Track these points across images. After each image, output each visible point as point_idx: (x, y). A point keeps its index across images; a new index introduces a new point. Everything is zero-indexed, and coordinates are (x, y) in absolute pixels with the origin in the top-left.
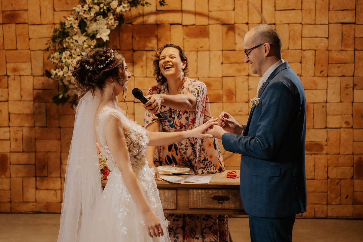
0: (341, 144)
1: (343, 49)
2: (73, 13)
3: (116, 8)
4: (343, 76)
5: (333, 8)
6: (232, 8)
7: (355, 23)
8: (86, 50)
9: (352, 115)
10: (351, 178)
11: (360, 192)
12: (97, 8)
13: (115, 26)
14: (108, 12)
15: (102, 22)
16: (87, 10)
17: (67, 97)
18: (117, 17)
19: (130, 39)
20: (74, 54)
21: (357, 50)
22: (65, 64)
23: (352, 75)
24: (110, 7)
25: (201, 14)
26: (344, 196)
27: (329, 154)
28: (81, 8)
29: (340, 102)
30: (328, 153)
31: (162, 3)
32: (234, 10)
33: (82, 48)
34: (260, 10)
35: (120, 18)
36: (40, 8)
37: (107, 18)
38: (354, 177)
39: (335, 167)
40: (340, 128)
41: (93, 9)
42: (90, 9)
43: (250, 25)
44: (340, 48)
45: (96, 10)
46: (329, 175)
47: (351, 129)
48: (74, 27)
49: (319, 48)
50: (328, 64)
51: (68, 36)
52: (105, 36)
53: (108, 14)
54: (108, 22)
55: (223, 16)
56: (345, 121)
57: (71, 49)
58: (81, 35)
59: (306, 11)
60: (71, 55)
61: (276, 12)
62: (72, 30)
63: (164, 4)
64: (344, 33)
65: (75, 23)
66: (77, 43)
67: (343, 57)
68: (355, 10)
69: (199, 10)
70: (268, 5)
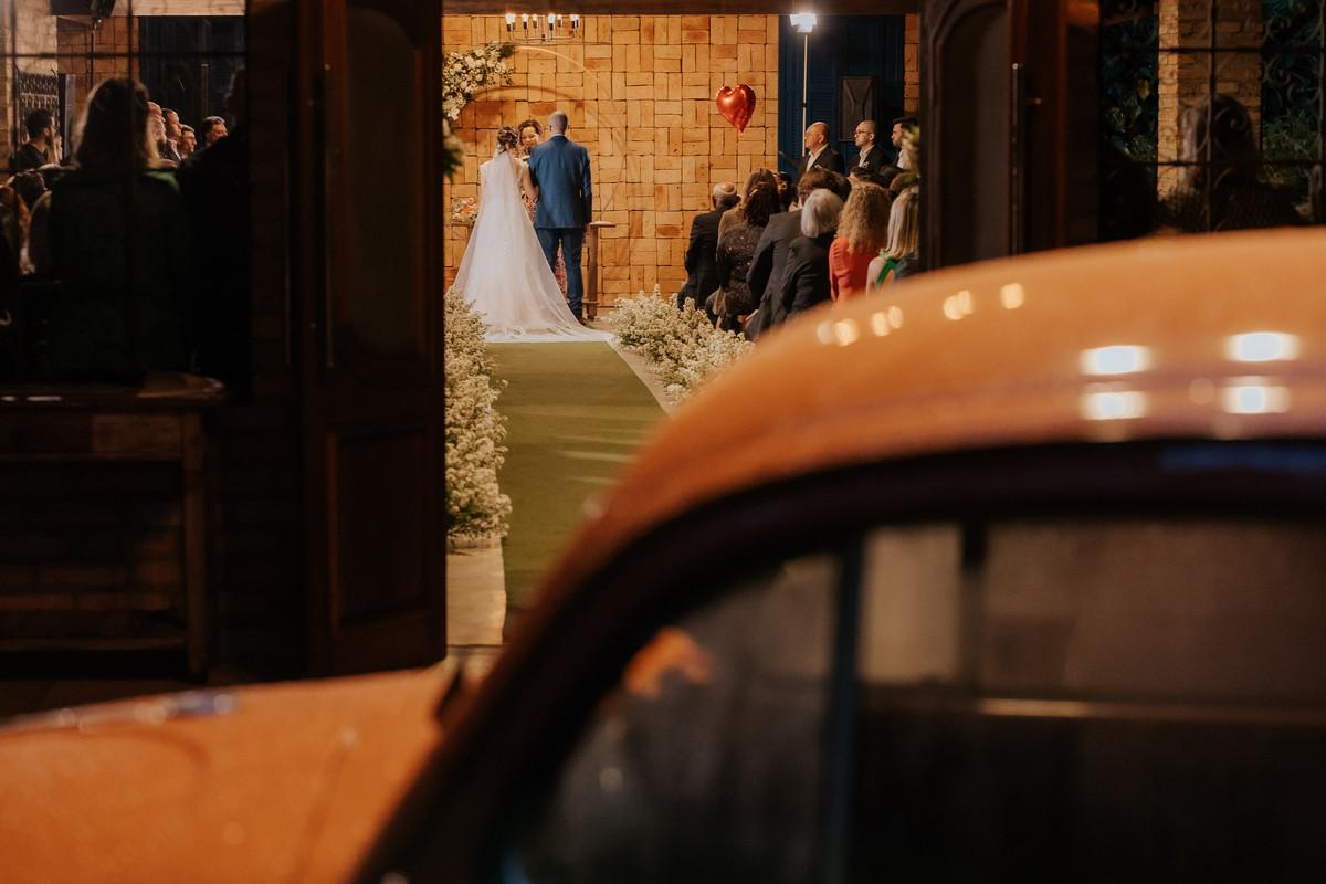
1: (697, 126)
3: (465, 88)
4: (698, 155)
5: (686, 84)
7: (709, 100)
12: (447, 89)
13: (464, 106)
15: (452, 102)
19: (475, 117)
23: (708, 153)
24: (460, 87)
25: (548, 90)
29: (697, 182)
31: (509, 81)
32: (582, 86)
34: (610, 86)
35: (468, 97)
37: (456, 98)
43: (599, 102)
44: (694, 125)
49: (673, 126)
50: (682, 142)
52: (455, 115)
55: (570, 92)
59: (658, 87)
61: (627, 87)
64: (698, 109)
67: (700, 135)
69: (545, 86)
70: (618, 80)
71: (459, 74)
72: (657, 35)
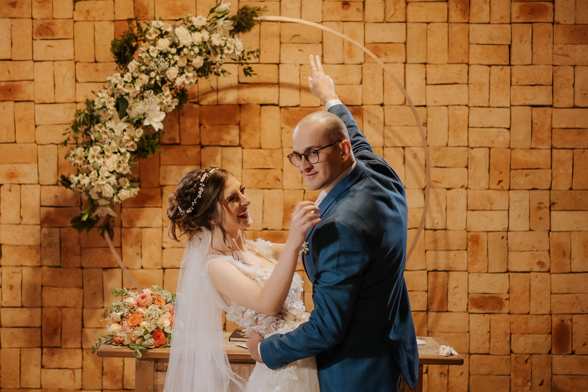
0: (531, 298)
1: (532, 147)
2: (106, 85)
3: (175, 79)
4: (533, 189)
5: (517, 82)
6: (359, 81)
7: (551, 106)
8: (126, 145)
9: (549, 251)
10: (548, 352)
11: (562, 375)
12: (145, 78)
13: (174, 107)
14: (162, 86)
15: (153, 100)
16: (129, 81)
17: (95, 219)
18: (176, 92)
19: (197, 127)
20: (108, 151)
21: (556, 148)
22: (93, 166)
23: (548, 187)
24: (167, 77)
26: (537, 382)
27: (513, 314)
28: (120, 78)
29: (530, 230)
30: (512, 312)
31: (248, 71)
32: (361, 83)
33: (121, 142)
34: (403, 84)
35: (181, 95)
36: (54, 77)
37: (161, 94)
38: (553, 351)
39: (523, 334)
40: (529, 272)
41: (140, 80)
42: (134, 79)
43: (386, 107)
44: (528, 144)
45: (144, 82)
46: (512, 348)
47: (548, 274)
48: (108, 107)
49: (496, 145)
50: (511, 169)
51: (98, 122)
52: (157, 123)
53: (163, 88)
54: (161, 100)
55: (343, 92)
56: (537, 260)
57: (103, 143)
58: (119, 120)
59: (475, 86)
60: (103, 153)
61: (428, 86)
62: (104, 112)
63: (250, 73)
64: (535, 121)
65: (109, 102)
66: (113, 134)
67: (534, 159)
68: (552, 85)
69: (305, 83)
70: (415, 76)
71: (164, 54)
72: (474, 10)
